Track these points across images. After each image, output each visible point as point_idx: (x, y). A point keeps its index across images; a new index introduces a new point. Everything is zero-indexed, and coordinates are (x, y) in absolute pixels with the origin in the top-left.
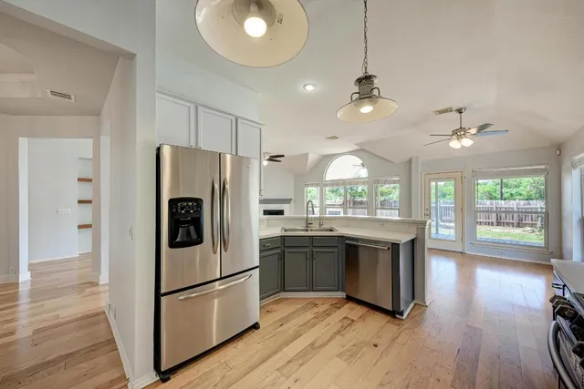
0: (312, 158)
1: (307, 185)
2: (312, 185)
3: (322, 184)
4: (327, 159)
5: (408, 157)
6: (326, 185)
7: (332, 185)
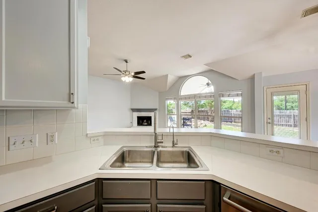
0: (171, 79)
1: (168, 99)
2: (171, 99)
3: (178, 98)
4: (182, 79)
5: (252, 74)
6: (181, 99)
7: (186, 98)
